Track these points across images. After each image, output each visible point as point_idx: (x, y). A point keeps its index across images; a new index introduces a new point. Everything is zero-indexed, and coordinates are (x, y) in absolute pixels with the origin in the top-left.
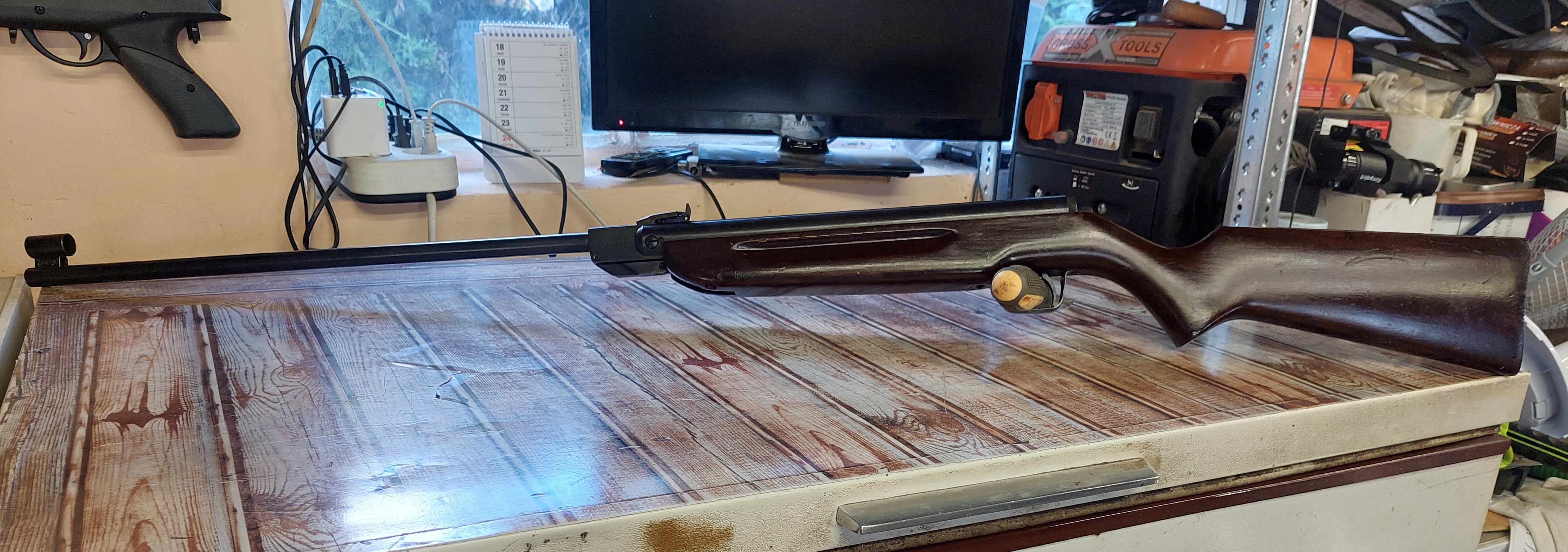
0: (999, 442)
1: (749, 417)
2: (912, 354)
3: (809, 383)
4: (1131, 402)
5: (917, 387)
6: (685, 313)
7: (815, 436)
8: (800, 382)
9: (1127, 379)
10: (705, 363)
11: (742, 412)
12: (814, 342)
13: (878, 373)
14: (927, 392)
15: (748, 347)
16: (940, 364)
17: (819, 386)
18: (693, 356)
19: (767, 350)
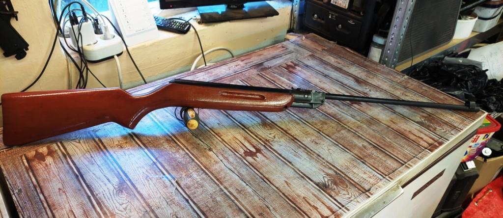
0: (360, 192)
1: (281, 192)
2: (313, 135)
3: (290, 163)
4: (388, 156)
5: (323, 159)
6: (230, 117)
7: (306, 200)
8: (286, 162)
9: (381, 141)
10: (252, 154)
11: (277, 188)
12: (279, 131)
13: (308, 151)
14: (327, 162)
15: (260, 139)
16: (324, 141)
17: (293, 163)
18: (245, 149)
19: (267, 140)
